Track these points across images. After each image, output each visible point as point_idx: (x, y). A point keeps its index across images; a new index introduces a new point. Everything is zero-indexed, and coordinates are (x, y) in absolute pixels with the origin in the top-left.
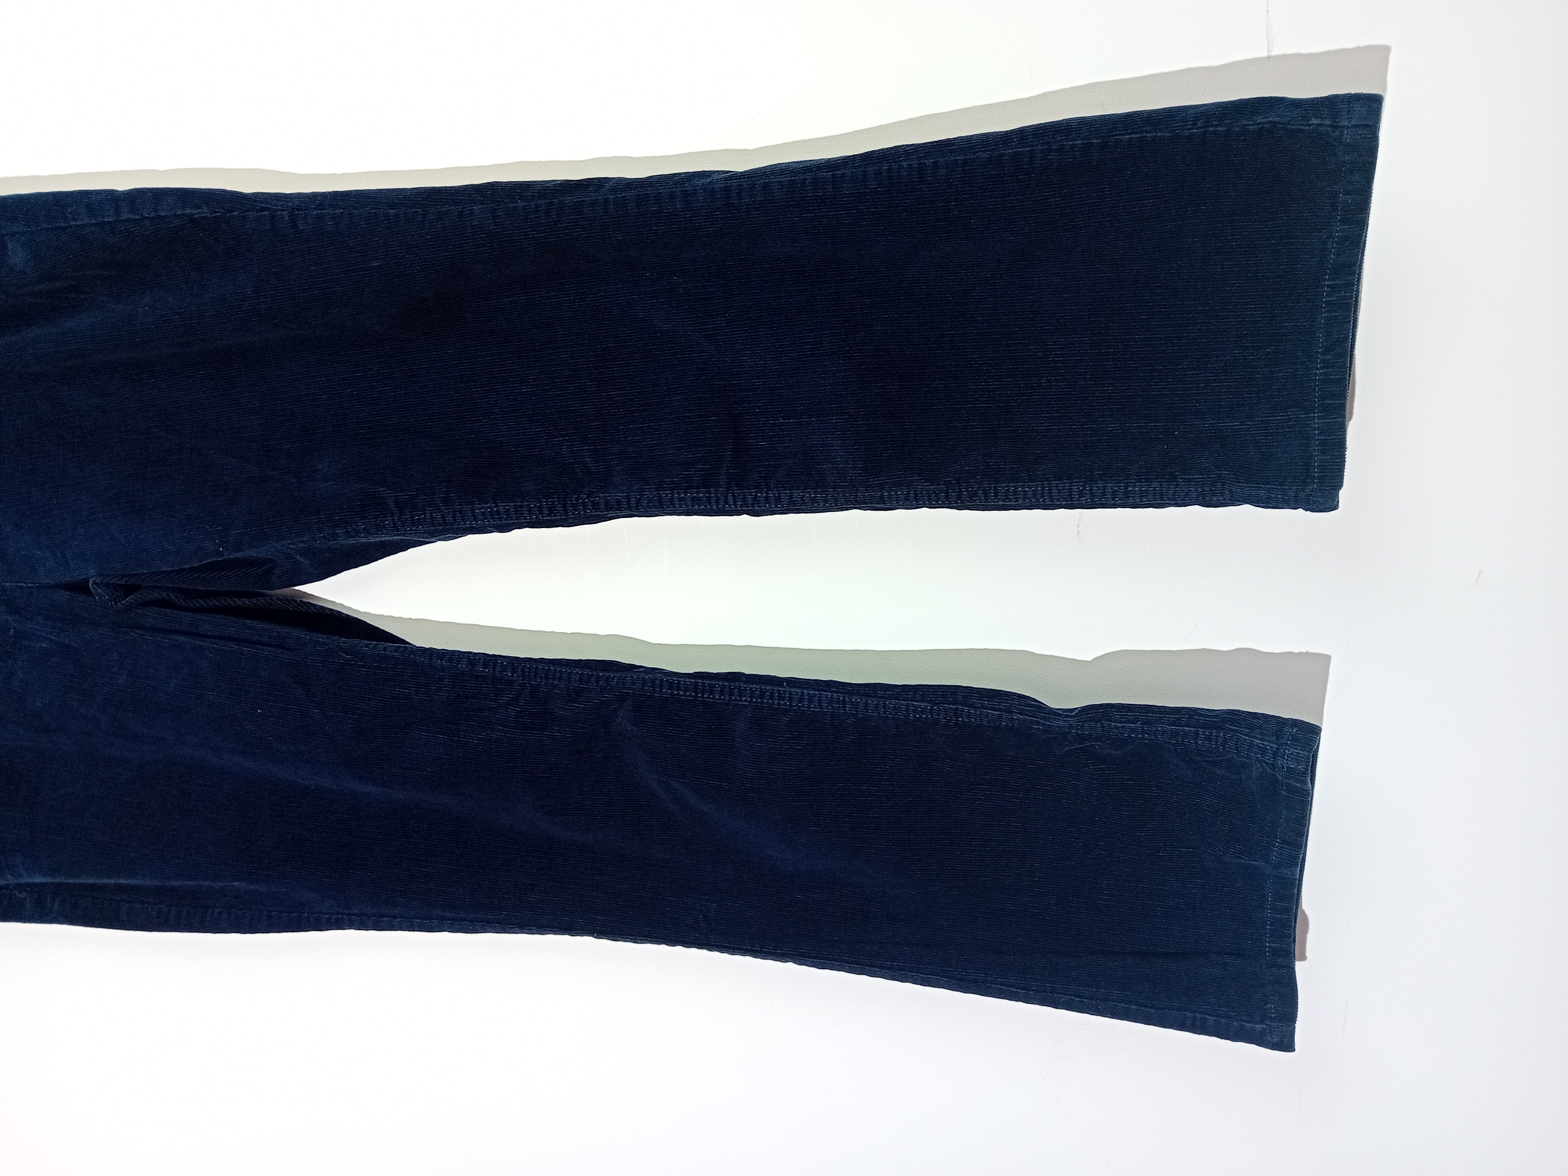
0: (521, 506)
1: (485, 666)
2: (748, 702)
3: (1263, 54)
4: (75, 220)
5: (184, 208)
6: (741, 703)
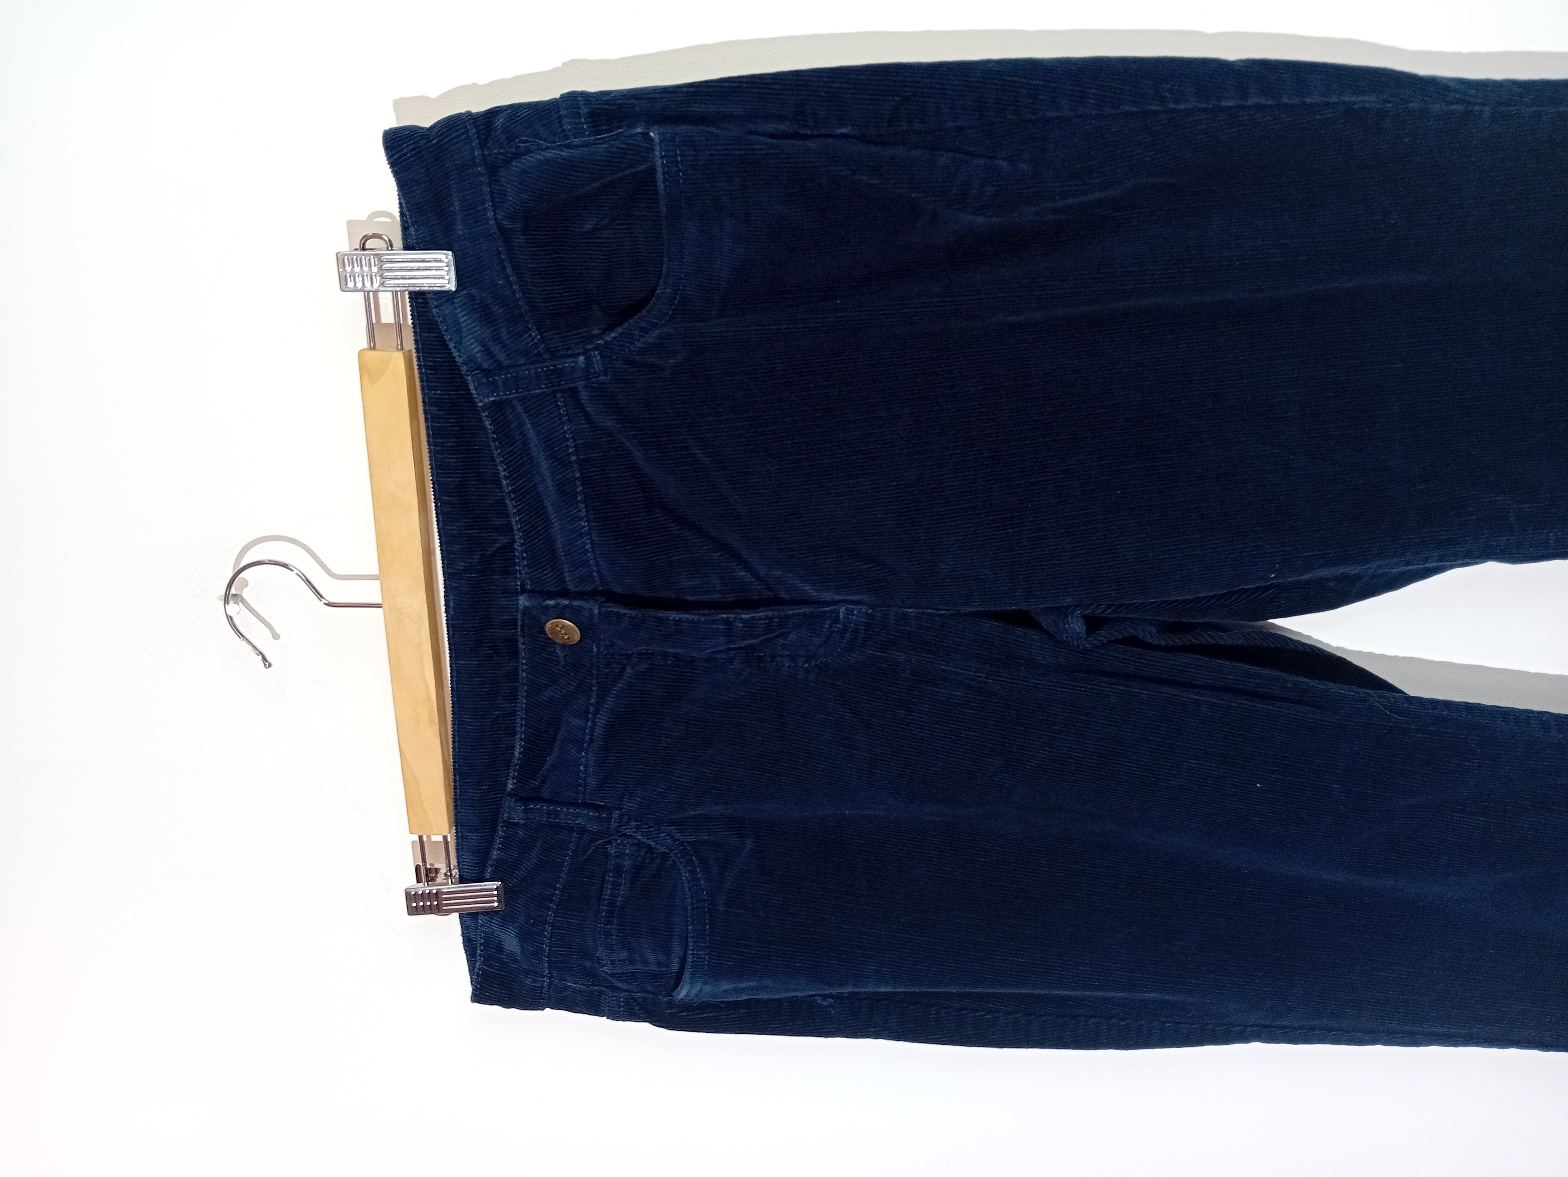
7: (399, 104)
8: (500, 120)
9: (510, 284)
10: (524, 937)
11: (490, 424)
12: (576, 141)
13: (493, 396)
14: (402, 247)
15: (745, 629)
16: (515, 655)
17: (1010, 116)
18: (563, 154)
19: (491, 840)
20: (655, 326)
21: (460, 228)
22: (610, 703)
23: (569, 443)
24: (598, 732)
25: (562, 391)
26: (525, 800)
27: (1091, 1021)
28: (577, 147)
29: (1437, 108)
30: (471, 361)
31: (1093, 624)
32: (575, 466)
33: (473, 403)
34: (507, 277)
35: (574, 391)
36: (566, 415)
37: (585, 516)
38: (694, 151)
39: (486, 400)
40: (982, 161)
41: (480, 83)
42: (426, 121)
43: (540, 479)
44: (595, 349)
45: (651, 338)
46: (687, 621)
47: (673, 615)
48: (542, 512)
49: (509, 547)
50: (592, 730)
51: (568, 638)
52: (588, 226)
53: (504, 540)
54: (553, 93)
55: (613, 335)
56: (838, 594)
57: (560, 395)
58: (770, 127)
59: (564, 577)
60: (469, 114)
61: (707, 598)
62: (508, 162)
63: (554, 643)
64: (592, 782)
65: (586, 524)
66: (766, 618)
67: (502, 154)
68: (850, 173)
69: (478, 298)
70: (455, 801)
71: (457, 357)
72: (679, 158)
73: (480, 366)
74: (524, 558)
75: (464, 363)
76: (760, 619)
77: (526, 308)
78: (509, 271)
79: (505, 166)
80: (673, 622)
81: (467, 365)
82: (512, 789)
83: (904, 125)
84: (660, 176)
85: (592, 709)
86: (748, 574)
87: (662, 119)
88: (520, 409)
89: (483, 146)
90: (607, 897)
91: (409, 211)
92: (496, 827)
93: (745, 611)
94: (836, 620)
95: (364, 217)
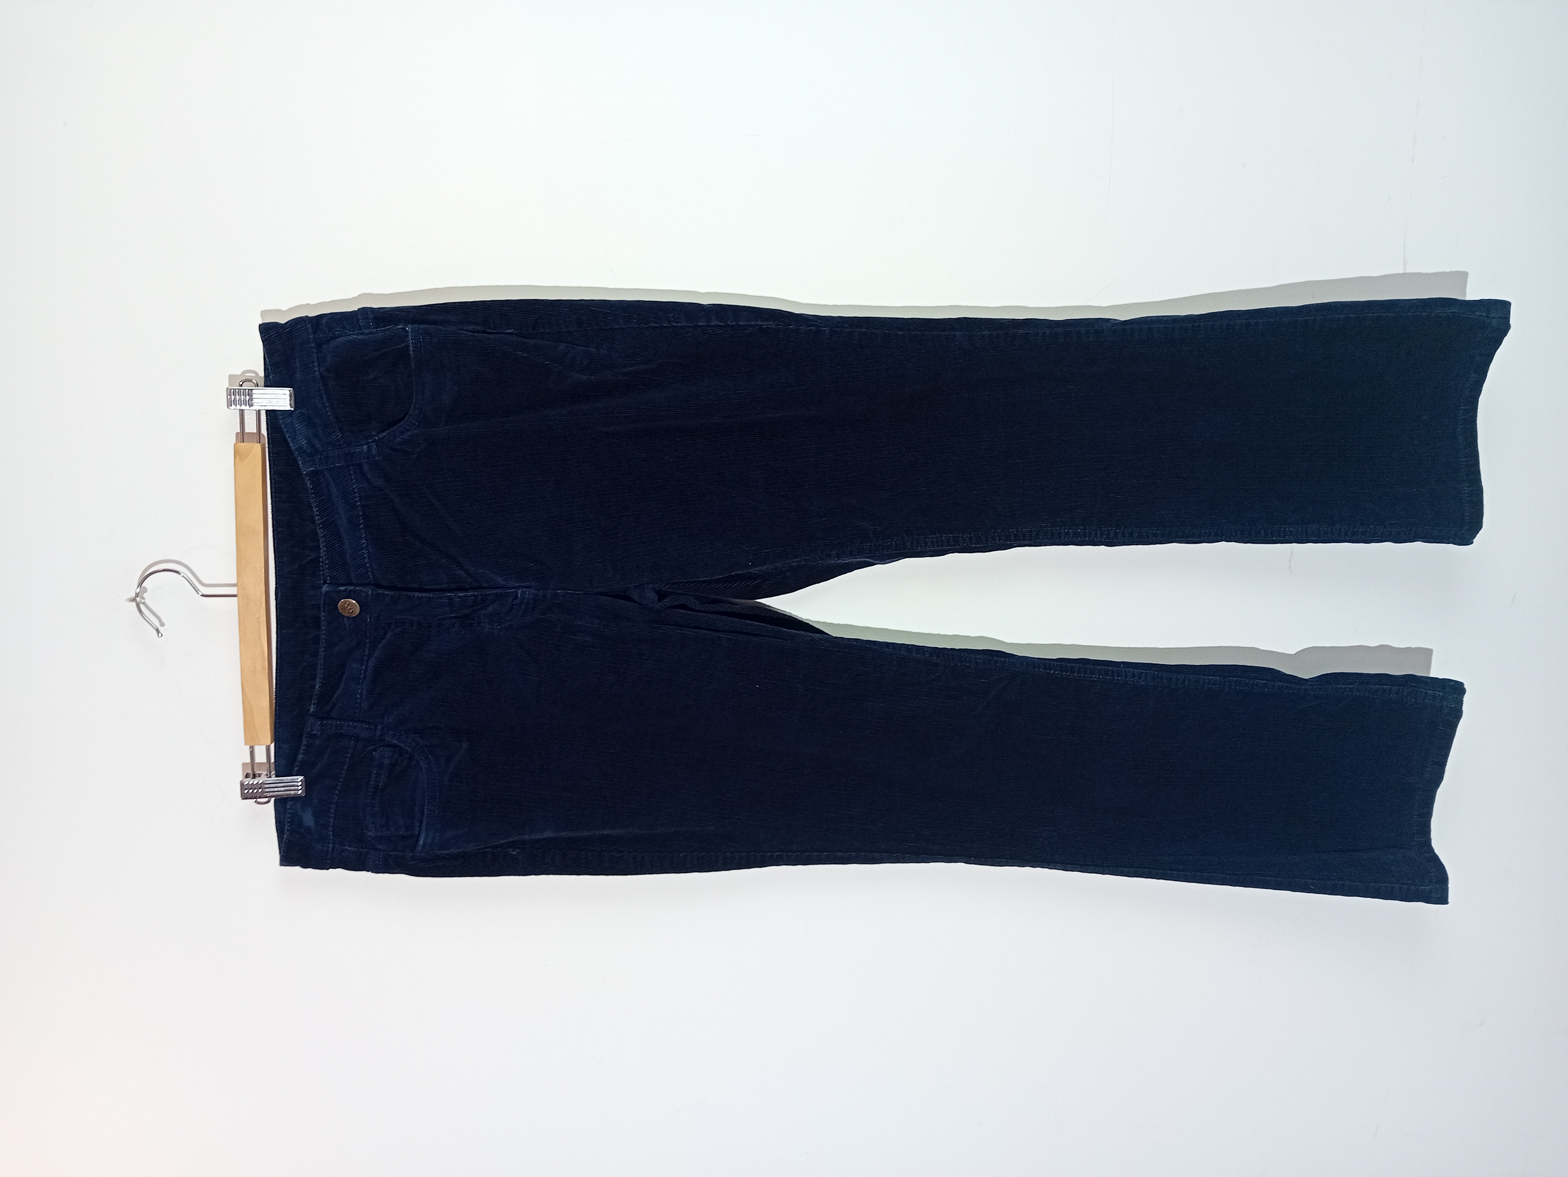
0: (958, 537)
1: (918, 653)
2: (1097, 678)
3: (1401, 271)
4: (676, 322)
5: (756, 321)
6: (1092, 679)
7: (263, 313)
8: (325, 320)
9: (325, 407)
10: (316, 815)
11: (310, 484)
12: (366, 331)
13: (312, 467)
14: (263, 384)
15: (461, 602)
16: (318, 626)
17: (595, 327)
18: (359, 337)
19: (299, 747)
20: (408, 430)
21: (298, 376)
22: (377, 652)
23: (356, 495)
24: (370, 670)
25: (353, 465)
26: (322, 719)
27: (682, 855)
28: (366, 334)
29: (803, 328)
30: (301, 448)
31: (661, 596)
32: (359, 508)
33: (300, 474)
34: (323, 404)
35: (360, 466)
36: (354, 479)
37: (364, 537)
38: (430, 337)
39: (309, 470)
40: (582, 348)
41: (312, 303)
42: (283, 320)
43: (337, 516)
44: (373, 442)
45: (406, 436)
46: (426, 597)
47: (417, 594)
48: (338, 536)
49: (316, 560)
50: (366, 671)
51: (352, 612)
52: (371, 376)
53: (313, 555)
54: (355, 308)
55: (384, 434)
56: (516, 582)
57: (352, 467)
58: (471, 328)
59: (350, 576)
60: (307, 317)
61: (439, 587)
62: (329, 341)
63: (343, 616)
64: (365, 705)
65: (365, 541)
66: (474, 595)
67: (325, 337)
68: (512, 350)
69: (307, 414)
70: (275, 723)
71: (293, 447)
72: (422, 340)
73: (306, 451)
74: (326, 564)
75: (296, 450)
76: (470, 596)
77: (334, 420)
78: (325, 400)
79: (326, 344)
80: (417, 599)
81: (298, 451)
82: (313, 712)
83: (541, 329)
84: (411, 348)
85: (365, 658)
86: (463, 572)
87: (413, 322)
88: (328, 475)
89: (315, 332)
90: (373, 783)
91: (271, 366)
92: (302, 738)
93: (461, 592)
94: (516, 598)
95: (239, 373)
